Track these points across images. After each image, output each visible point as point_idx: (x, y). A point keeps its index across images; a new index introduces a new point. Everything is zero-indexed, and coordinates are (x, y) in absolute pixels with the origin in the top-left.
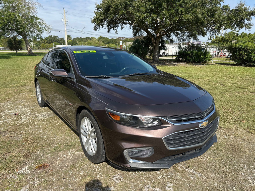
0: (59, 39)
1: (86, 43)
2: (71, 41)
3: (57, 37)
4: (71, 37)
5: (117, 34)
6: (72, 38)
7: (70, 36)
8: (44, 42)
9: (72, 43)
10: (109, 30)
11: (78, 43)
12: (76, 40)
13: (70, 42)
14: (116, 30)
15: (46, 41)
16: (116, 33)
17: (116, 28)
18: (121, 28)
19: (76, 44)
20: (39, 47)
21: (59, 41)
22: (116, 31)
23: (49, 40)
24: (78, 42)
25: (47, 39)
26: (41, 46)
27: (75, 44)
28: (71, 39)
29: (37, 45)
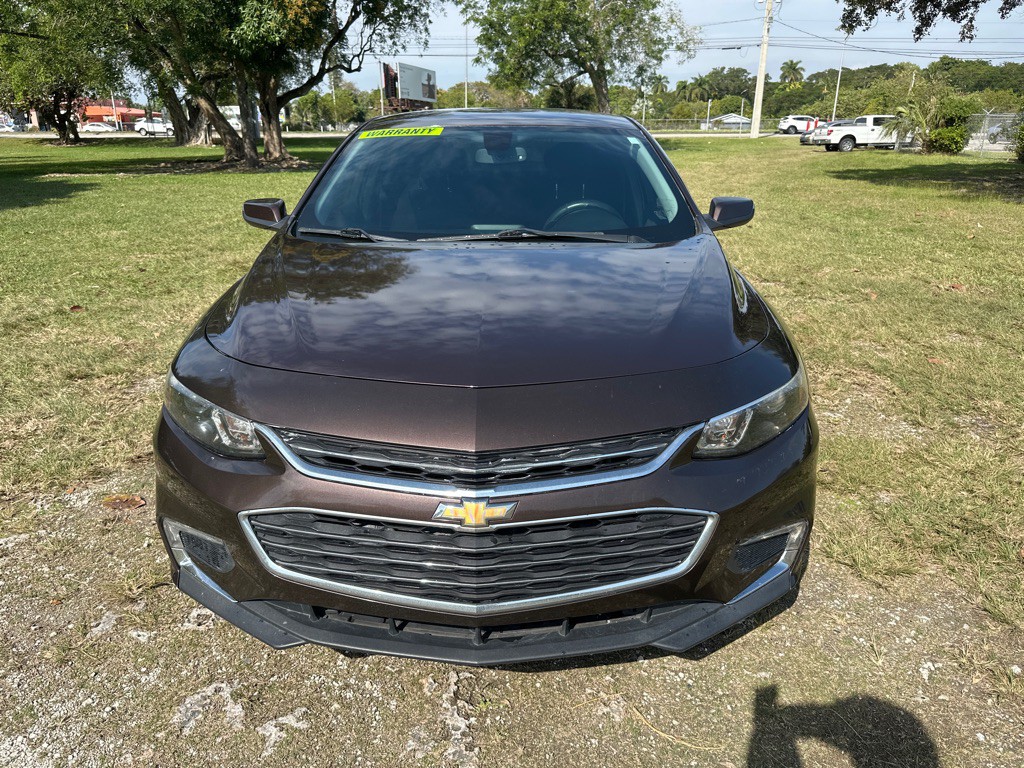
0: (750, 79)
1: (864, 91)
2: (798, 85)
3: (745, 71)
4: (802, 69)
5: (967, 40)
6: (806, 75)
7: (797, 63)
8: (687, 95)
9: (802, 97)
10: (926, 22)
11: (826, 94)
12: (821, 82)
13: (792, 91)
14: (964, 22)
15: (697, 90)
16: (967, 34)
17: (972, 10)
18: (1001, 9)
19: (818, 98)
20: (668, 115)
21: (746, 87)
22: (965, 27)
23: (707, 87)
24: (825, 91)
25: (700, 85)
26: (671, 113)
27: (812, 97)
28: (797, 80)
29: (661, 110)
